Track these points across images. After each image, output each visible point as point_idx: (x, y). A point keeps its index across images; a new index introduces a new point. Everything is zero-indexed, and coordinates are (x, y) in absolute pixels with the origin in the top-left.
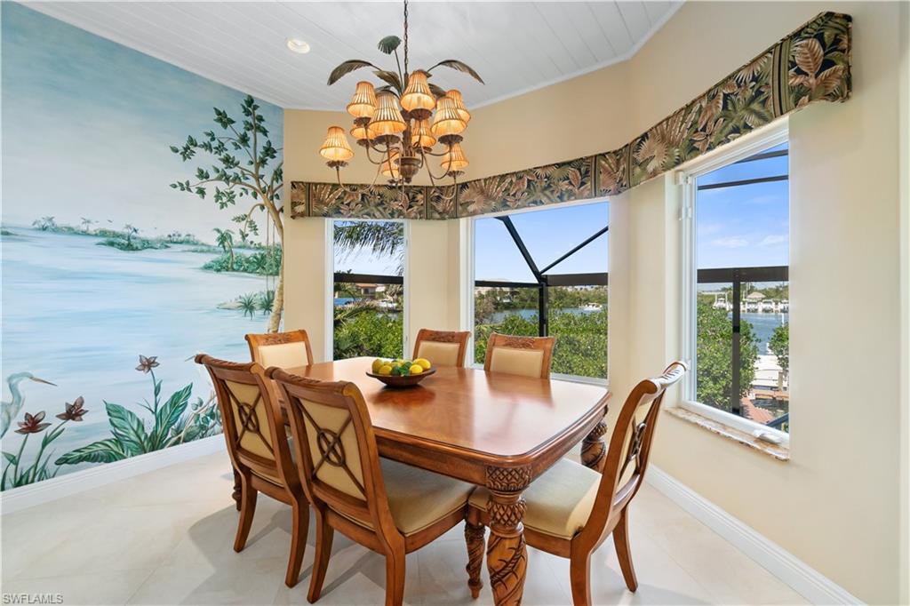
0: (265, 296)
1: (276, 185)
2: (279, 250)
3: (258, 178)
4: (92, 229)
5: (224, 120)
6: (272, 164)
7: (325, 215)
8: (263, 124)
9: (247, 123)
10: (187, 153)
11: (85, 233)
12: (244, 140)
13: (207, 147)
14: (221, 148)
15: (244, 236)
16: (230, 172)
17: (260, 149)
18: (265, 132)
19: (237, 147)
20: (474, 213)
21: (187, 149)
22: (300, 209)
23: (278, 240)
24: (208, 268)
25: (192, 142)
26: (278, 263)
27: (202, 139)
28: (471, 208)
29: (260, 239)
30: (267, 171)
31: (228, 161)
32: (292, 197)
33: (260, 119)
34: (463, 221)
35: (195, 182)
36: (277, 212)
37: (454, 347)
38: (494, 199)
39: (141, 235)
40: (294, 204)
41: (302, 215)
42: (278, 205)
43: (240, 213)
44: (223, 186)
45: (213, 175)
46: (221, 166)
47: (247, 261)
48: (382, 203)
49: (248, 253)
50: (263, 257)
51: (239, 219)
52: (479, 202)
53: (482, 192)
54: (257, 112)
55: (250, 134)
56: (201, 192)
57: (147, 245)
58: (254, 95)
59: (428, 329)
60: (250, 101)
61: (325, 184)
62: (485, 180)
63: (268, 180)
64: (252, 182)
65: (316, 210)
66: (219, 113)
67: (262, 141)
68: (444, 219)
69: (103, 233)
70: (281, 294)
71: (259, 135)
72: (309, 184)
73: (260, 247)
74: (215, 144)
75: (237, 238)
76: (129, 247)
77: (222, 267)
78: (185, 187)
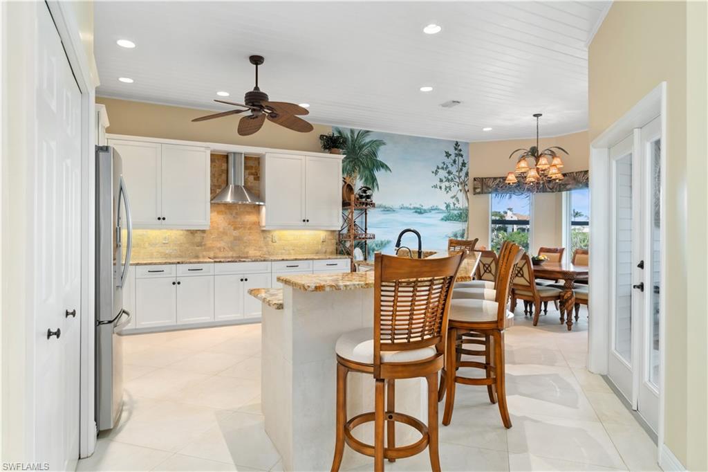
0: (461, 232)
1: (466, 179)
2: (467, 210)
3: (459, 177)
4: (412, 207)
5: (448, 155)
6: (465, 169)
7: (490, 193)
8: (461, 153)
9: (456, 154)
10: (436, 173)
11: (410, 209)
12: (455, 161)
13: (443, 168)
14: (447, 167)
15: (454, 204)
16: (450, 177)
17: (460, 164)
18: (462, 156)
19: (452, 165)
20: (570, 190)
21: (436, 171)
22: (478, 190)
23: (467, 205)
24: (442, 219)
25: (438, 168)
26: (467, 216)
27: (440, 166)
28: (568, 187)
29: (459, 205)
30: (463, 174)
31: (449, 173)
32: (474, 185)
33: (460, 150)
34: (564, 193)
35: (439, 184)
36: (466, 192)
37: (558, 254)
38: (581, 183)
39: (424, 208)
40: (475, 189)
41: (479, 193)
42: (467, 188)
43: (453, 195)
44: (447, 184)
45: (444, 180)
46: (447, 175)
47: (456, 216)
48: (519, 185)
49: (456, 212)
50: (461, 213)
51: (452, 198)
52: (572, 184)
53: (574, 179)
54: (459, 148)
55: (457, 158)
56: (441, 188)
57: (425, 211)
58: (458, 140)
59: (544, 247)
60: (457, 144)
61: (490, 178)
62: (576, 173)
63: (463, 178)
64: (457, 180)
65: (486, 191)
66: (446, 153)
67: (461, 160)
68: (553, 192)
69: (414, 208)
70: (468, 231)
71: (460, 158)
72: (482, 178)
73: (460, 209)
74: (445, 166)
75: (452, 206)
76: (420, 213)
77: (447, 219)
78: (435, 187)
